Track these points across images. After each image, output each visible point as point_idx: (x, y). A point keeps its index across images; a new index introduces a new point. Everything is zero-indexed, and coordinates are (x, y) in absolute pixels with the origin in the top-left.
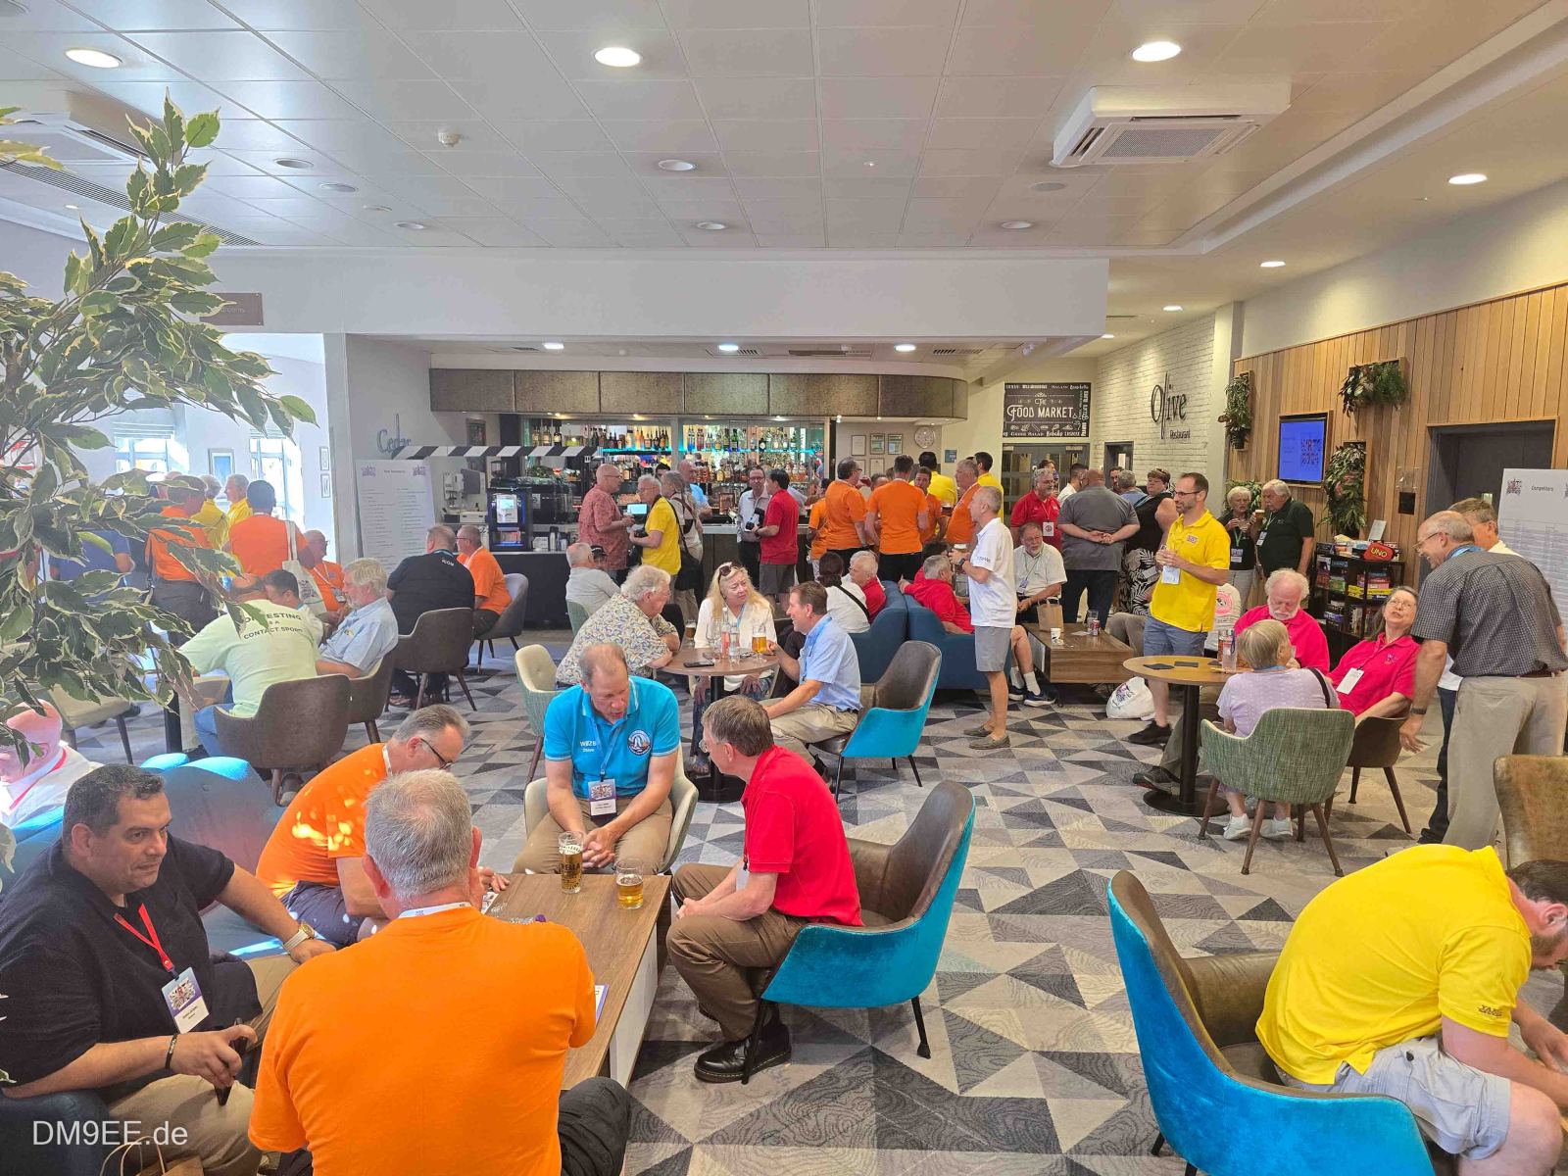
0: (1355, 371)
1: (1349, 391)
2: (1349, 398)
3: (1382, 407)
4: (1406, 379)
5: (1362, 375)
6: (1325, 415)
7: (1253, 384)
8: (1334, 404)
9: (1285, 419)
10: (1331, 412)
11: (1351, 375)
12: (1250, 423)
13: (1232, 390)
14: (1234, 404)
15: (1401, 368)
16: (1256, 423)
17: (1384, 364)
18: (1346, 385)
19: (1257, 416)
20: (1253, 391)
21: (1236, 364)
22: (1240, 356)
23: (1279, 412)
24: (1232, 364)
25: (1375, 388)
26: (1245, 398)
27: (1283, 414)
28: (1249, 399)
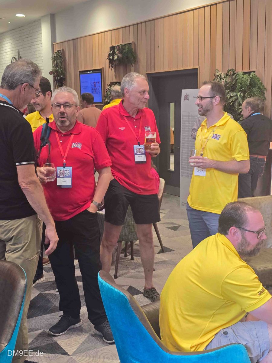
0: (112, 48)
1: (111, 57)
2: (111, 61)
3: (126, 65)
4: (135, 52)
5: (116, 50)
6: (101, 69)
7: (64, 55)
8: (105, 64)
9: (82, 72)
10: (103, 68)
11: (111, 50)
12: (64, 75)
13: (55, 59)
14: (56, 66)
15: (133, 47)
16: (68, 75)
17: (125, 45)
18: (110, 55)
19: (68, 71)
20: (65, 60)
21: (54, 45)
22: (56, 42)
23: (78, 69)
24: (53, 46)
25: (123, 56)
26: (61, 62)
27: (80, 70)
28: (63, 63)
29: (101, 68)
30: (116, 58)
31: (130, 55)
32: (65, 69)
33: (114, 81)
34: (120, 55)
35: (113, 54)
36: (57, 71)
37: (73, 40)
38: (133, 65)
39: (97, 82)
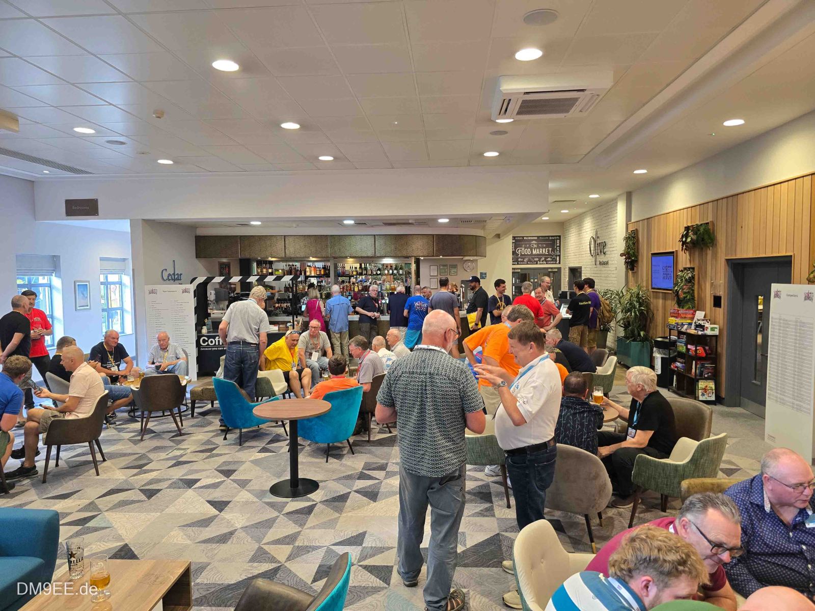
0: (687, 228)
1: (684, 239)
2: (684, 243)
3: (702, 249)
4: (713, 234)
5: (690, 231)
6: (673, 252)
7: (637, 236)
8: (677, 246)
9: (653, 254)
10: (677, 251)
11: (685, 231)
12: (637, 257)
13: (627, 239)
14: (628, 247)
15: (710, 227)
16: (640, 257)
17: (701, 225)
18: (683, 237)
19: (640, 253)
20: (638, 240)
21: (629, 225)
22: (631, 221)
23: (651, 251)
24: (627, 225)
25: (697, 238)
26: (634, 244)
27: (653, 252)
28: (636, 244)
29: (674, 250)
30: (689, 240)
31: (706, 237)
32: (638, 252)
33: (688, 266)
34: (694, 237)
35: (686, 236)
36: (628, 253)
37: (647, 219)
38: (711, 248)
39: (669, 267)
